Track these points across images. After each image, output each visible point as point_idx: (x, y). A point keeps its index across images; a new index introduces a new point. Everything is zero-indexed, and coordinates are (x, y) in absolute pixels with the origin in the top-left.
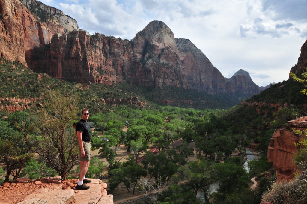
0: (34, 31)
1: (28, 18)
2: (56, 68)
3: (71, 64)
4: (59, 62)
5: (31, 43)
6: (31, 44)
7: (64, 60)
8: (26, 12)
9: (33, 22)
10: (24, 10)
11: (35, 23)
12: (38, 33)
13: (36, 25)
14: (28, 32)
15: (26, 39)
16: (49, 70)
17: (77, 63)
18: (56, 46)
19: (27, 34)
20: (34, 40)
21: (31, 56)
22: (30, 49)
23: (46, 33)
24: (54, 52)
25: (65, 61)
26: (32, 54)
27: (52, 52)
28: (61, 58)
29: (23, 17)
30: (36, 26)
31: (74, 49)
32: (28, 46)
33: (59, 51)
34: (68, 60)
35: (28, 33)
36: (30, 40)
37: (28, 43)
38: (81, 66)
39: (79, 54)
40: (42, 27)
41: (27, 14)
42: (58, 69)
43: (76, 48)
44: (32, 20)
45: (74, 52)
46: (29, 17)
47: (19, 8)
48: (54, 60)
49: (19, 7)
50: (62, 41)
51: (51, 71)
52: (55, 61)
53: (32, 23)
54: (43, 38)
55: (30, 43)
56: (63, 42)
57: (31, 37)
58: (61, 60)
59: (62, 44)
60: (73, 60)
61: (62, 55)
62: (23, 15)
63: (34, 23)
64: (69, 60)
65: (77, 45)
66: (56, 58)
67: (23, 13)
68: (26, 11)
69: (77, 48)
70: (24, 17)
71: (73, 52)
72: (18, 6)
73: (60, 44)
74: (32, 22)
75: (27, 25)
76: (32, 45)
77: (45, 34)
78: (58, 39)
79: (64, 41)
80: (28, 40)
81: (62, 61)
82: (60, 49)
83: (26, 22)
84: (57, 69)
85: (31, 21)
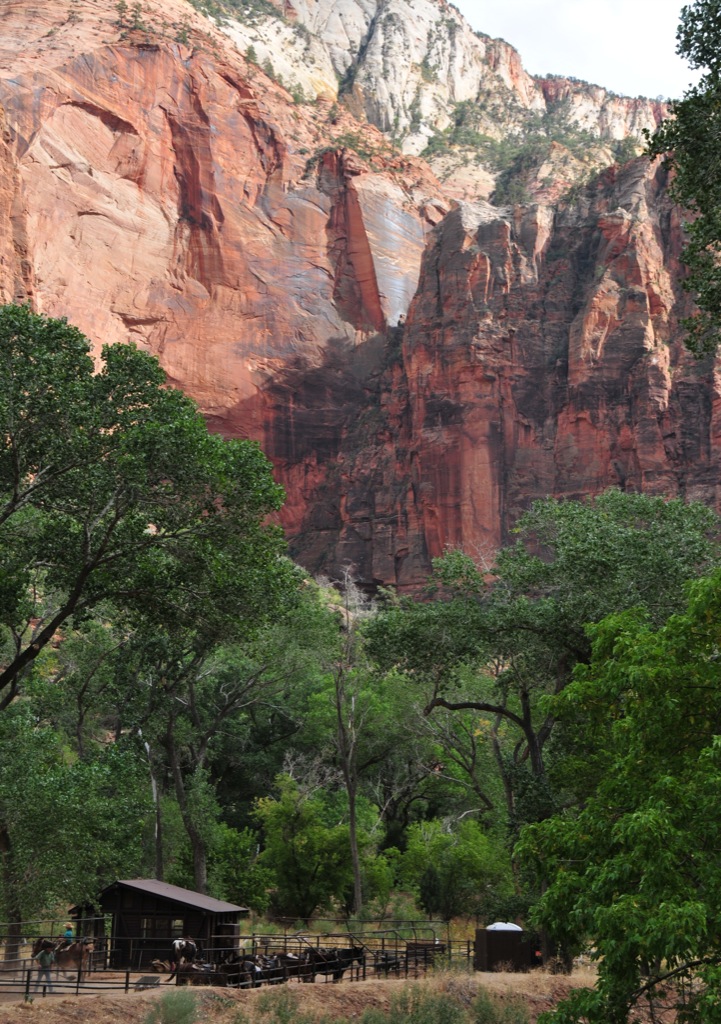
0: (290, 229)
1: (245, 129)
2: (450, 501)
3: (574, 450)
4: (474, 441)
5: (269, 322)
6: (271, 328)
7: (510, 423)
8: (218, 82)
9: (289, 154)
10: (208, 70)
11: (301, 162)
12: (324, 237)
13: (314, 174)
14: (244, 240)
15: (228, 291)
16: (394, 522)
17: (626, 432)
18: (449, 313)
19: (236, 255)
20: (293, 300)
21: (266, 427)
22: (261, 372)
23: (394, 226)
24: (428, 368)
25: (527, 428)
26: (277, 407)
27: (414, 366)
28: (489, 407)
29: (198, 123)
30: (312, 183)
31: (595, 315)
32: (245, 352)
33: (467, 345)
34: (549, 422)
35: (238, 246)
36: (257, 298)
37: (239, 324)
38: (660, 457)
39: (644, 350)
40: (357, 183)
41: (236, 93)
42: (466, 508)
43: (614, 302)
44: (273, 140)
45: (602, 335)
46: (248, 117)
47: (160, 59)
48: (431, 436)
49: (156, 49)
50: (499, 259)
51: (414, 529)
52: (438, 437)
53: (279, 166)
54: (373, 272)
55: (261, 326)
56: (507, 271)
57: (267, 277)
58: (482, 427)
59: (499, 283)
60: (586, 414)
61: (491, 380)
62: (197, 104)
63: (294, 162)
64: (555, 415)
65: (629, 271)
66: (446, 413)
67: (192, 90)
68: (227, 78)
69: (629, 297)
70: (205, 118)
71: (592, 340)
72: (141, 41)
73: (479, 289)
74: (278, 155)
75: (232, 182)
76: (274, 337)
77: (385, 239)
78: (466, 245)
79: (516, 261)
80: (238, 298)
81: (497, 436)
82: (476, 331)
83: (219, 160)
84: (457, 507)
85: (269, 151)
